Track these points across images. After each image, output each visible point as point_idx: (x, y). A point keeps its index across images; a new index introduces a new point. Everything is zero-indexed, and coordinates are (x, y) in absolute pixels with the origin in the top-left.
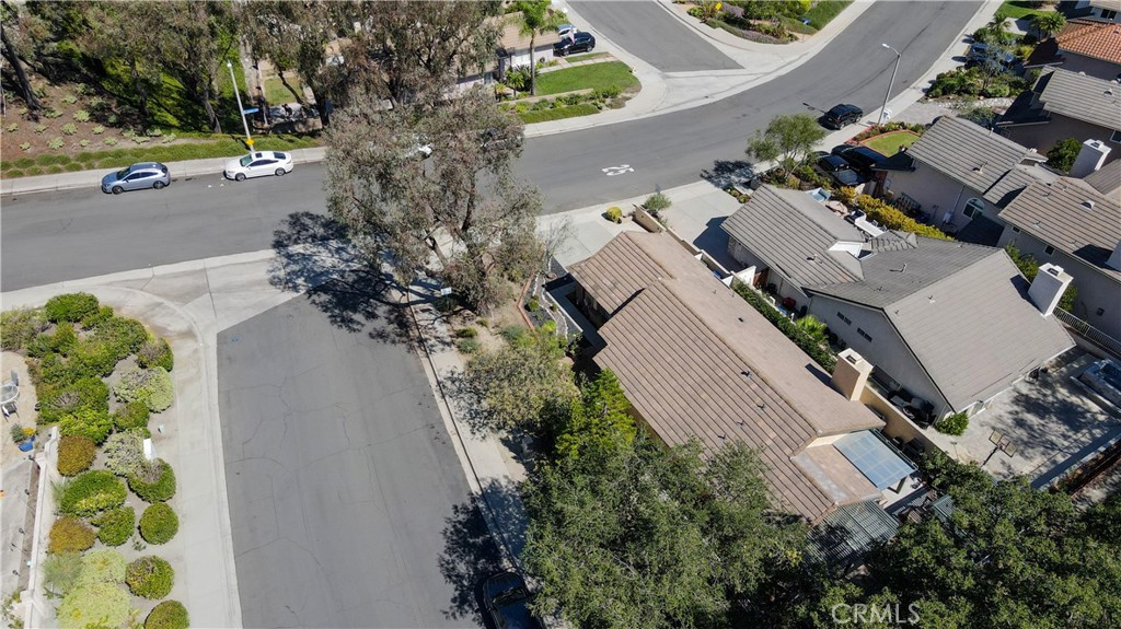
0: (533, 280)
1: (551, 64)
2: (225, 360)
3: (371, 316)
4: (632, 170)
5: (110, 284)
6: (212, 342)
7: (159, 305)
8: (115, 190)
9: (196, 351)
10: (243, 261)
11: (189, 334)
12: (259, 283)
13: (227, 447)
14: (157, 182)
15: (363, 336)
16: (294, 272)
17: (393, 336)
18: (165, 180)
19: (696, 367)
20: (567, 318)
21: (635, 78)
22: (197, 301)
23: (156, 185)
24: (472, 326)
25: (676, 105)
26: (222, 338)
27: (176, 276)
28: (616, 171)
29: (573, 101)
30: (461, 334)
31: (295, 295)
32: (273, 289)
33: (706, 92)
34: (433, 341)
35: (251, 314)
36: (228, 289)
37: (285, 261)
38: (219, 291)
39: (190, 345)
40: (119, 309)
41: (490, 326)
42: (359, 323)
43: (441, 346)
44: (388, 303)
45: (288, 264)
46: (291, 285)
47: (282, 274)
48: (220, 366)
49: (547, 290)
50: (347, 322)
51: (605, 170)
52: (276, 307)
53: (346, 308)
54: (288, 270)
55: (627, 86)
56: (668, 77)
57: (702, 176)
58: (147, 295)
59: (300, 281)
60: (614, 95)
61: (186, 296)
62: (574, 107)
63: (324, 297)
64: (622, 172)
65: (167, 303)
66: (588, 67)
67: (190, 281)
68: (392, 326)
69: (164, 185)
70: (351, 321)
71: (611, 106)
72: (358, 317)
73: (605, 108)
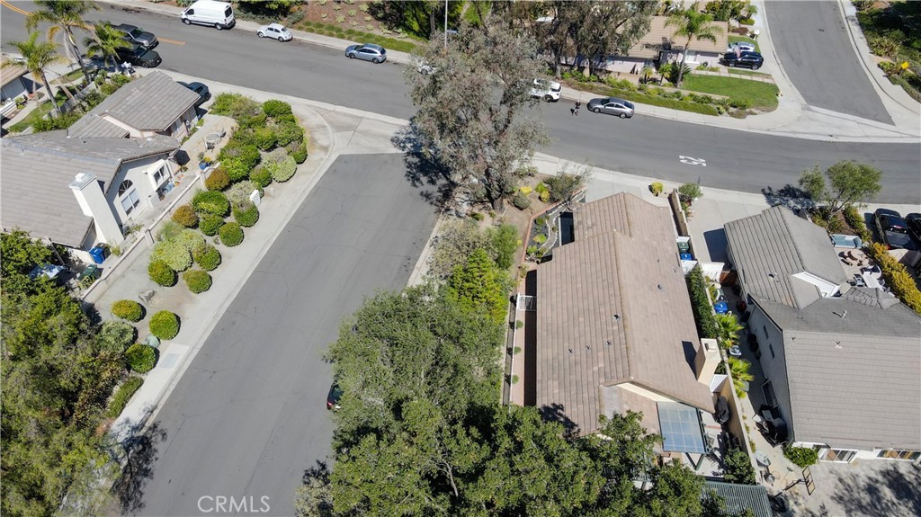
0: (557, 207)
1: (712, 70)
2: (333, 170)
3: (432, 182)
4: (704, 165)
5: (309, 106)
6: (334, 158)
7: (324, 127)
8: (351, 56)
9: (322, 159)
10: (386, 121)
11: (325, 149)
12: (385, 137)
13: (295, 216)
14: (375, 59)
15: (417, 191)
16: (409, 139)
17: (434, 199)
18: (380, 59)
19: (591, 299)
20: (558, 240)
21: (777, 101)
22: (343, 133)
23: (374, 60)
24: (484, 213)
25: (794, 132)
26: (340, 158)
27: (345, 115)
28: (690, 161)
29: (701, 101)
30: (473, 215)
31: (400, 151)
32: (390, 144)
33: (835, 131)
34: (453, 213)
35: (366, 152)
36: (365, 133)
37: (410, 130)
38: (360, 132)
39: (322, 154)
40: (302, 120)
41: (496, 219)
42: (421, 183)
43: (455, 217)
44: (447, 179)
45: (411, 133)
46: (402, 145)
47: (402, 137)
48: (326, 172)
49: (561, 216)
50: (415, 179)
51: (681, 157)
52: (382, 154)
53: (421, 171)
54: (409, 136)
55: (763, 105)
56: (809, 110)
57: (763, 191)
58: (322, 119)
59: (409, 145)
60: (744, 107)
61: (340, 128)
62: (702, 105)
63: (416, 160)
64: (695, 163)
65: (329, 128)
66: (741, 81)
67: (349, 121)
68: (439, 194)
69: (378, 62)
70: (418, 180)
71: (732, 114)
72: (424, 179)
73: (726, 113)
